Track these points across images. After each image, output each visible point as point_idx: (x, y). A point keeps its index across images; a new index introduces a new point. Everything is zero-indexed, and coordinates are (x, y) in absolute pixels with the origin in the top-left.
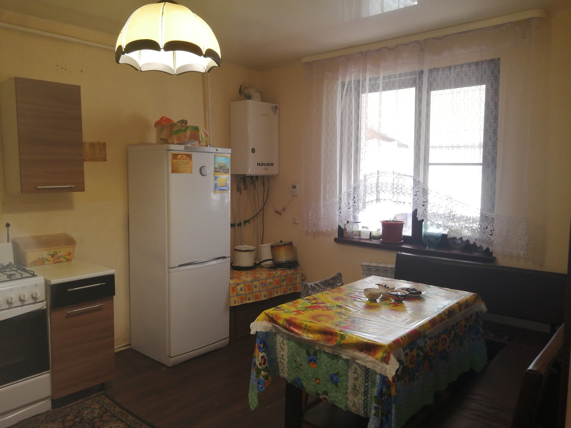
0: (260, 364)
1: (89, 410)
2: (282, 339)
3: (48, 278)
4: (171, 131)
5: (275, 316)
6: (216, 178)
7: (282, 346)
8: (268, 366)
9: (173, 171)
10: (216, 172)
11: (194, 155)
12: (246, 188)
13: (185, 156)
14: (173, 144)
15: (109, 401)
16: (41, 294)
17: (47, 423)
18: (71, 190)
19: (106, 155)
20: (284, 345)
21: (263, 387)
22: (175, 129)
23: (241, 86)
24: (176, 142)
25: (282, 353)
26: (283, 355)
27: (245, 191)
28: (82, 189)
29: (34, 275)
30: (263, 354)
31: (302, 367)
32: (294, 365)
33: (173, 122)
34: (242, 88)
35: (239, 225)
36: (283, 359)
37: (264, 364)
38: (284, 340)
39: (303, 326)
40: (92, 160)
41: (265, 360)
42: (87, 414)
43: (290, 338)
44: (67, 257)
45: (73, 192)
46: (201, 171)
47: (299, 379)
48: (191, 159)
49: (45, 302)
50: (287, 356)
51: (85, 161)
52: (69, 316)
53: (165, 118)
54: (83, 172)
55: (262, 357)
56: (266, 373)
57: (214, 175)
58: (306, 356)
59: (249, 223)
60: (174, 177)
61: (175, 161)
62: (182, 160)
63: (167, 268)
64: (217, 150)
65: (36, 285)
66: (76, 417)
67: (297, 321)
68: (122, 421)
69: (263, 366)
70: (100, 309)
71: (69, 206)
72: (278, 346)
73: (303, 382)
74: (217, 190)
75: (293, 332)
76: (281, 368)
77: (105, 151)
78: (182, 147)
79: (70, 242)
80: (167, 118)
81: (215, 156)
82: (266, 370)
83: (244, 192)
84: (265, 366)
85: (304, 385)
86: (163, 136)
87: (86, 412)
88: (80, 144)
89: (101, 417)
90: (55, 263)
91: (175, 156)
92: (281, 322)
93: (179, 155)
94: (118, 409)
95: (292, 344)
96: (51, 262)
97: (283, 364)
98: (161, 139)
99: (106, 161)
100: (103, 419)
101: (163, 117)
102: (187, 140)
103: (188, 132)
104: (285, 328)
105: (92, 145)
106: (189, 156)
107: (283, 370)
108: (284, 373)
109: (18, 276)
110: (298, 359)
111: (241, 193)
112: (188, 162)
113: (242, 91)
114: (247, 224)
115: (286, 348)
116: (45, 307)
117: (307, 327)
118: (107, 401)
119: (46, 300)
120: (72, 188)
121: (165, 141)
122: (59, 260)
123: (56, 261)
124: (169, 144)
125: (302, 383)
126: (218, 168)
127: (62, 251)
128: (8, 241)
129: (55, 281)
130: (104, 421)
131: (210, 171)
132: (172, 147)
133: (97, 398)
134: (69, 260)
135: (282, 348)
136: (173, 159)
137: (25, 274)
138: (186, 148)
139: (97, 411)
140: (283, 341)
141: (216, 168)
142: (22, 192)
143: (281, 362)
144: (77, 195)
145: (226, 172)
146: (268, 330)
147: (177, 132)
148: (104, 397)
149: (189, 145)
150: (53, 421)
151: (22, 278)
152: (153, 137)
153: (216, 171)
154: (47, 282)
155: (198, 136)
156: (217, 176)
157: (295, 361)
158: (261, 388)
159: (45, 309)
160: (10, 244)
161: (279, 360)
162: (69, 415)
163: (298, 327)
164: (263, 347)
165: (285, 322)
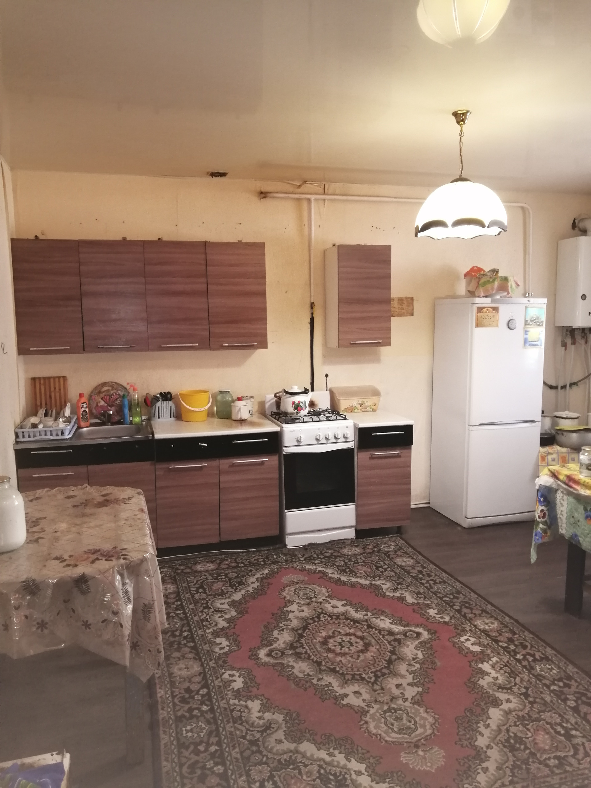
0: (539, 517)
1: (386, 545)
2: (562, 495)
3: (357, 422)
4: (478, 283)
5: (557, 471)
6: (526, 332)
7: (562, 501)
8: (548, 521)
9: (477, 326)
10: (526, 325)
11: (502, 308)
12: (574, 343)
13: (491, 309)
14: (479, 296)
15: (404, 542)
16: (351, 435)
17: (352, 546)
18: (378, 344)
19: (413, 310)
20: (563, 500)
21: (540, 539)
22: (483, 280)
23: (575, 219)
24: (482, 294)
25: (562, 509)
26: (562, 511)
27: (573, 346)
28: (388, 344)
29: (345, 419)
30: (543, 508)
31: (579, 524)
32: (572, 520)
33: (484, 271)
34: (576, 221)
35: (564, 387)
36: (562, 515)
37: (543, 517)
38: (565, 496)
39: (582, 482)
40: (400, 315)
41: (545, 514)
42: (384, 547)
43: (569, 494)
44: (373, 407)
45: (381, 347)
46: (510, 325)
47: (576, 536)
48: (498, 312)
49: (353, 442)
50: (565, 512)
51: (393, 316)
52: (372, 458)
53: (475, 268)
54: (390, 327)
55: (542, 511)
56: (545, 527)
57: (524, 328)
58: (584, 512)
59: (577, 385)
60: (479, 332)
61: (480, 314)
62: (487, 313)
63: (467, 426)
64: (528, 301)
65: (347, 427)
66: (375, 547)
67: (577, 478)
68: (413, 558)
69: (542, 520)
70: (398, 456)
71: (377, 359)
72: (558, 502)
73: (580, 538)
74: (527, 345)
75: (571, 487)
76: (560, 524)
77: (413, 305)
78: (488, 300)
79: (376, 393)
80: (477, 267)
81: (526, 307)
82: (545, 523)
83: (572, 348)
84: (545, 520)
85: (581, 542)
86: (470, 289)
87: (383, 546)
88: (388, 301)
89: (396, 552)
90: (362, 412)
91: (480, 310)
92: (561, 477)
93: (484, 308)
94: (410, 549)
95: (571, 499)
96: (359, 411)
97: (562, 520)
98: (469, 291)
99: (412, 315)
100: (397, 553)
101: (473, 267)
102: (494, 292)
103: (496, 284)
104: (565, 483)
105: (401, 300)
106: (496, 309)
107: (561, 526)
108: (562, 529)
109: (334, 418)
110: (576, 515)
111: (566, 349)
112: (494, 316)
113: (576, 224)
114: (574, 387)
115: (565, 503)
116: (353, 447)
117: (585, 483)
118: (402, 542)
119: (354, 441)
120: (380, 343)
121: (472, 294)
122: (366, 410)
123: (363, 410)
124: (476, 297)
125: (579, 540)
126: (529, 320)
127: (369, 402)
128: (326, 390)
129: (362, 425)
130: (398, 555)
131: (519, 324)
132: (477, 300)
133: (394, 538)
134: (374, 410)
135: (561, 503)
136: (478, 313)
137: (339, 418)
138: (492, 301)
139: (393, 547)
140: (563, 497)
141: (526, 321)
142: (339, 346)
143: (560, 518)
144: (383, 349)
145: (539, 325)
146: (548, 484)
147: (485, 283)
148: (399, 539)
149: (498, 297)
150: (357, 546)
151: (337, 420)
152: (462, 288)
153: (526, 323)
154: (355, 425)
155: (508, 287)
156: (528, 329)
157: (573, 517)
158: (538, 539)
159: (353, 449)
160: (328, 392)
161: (558, 516)
162: (369, 545)
163: (577, 482)
164: (544, 501)
165: (565, 478)
